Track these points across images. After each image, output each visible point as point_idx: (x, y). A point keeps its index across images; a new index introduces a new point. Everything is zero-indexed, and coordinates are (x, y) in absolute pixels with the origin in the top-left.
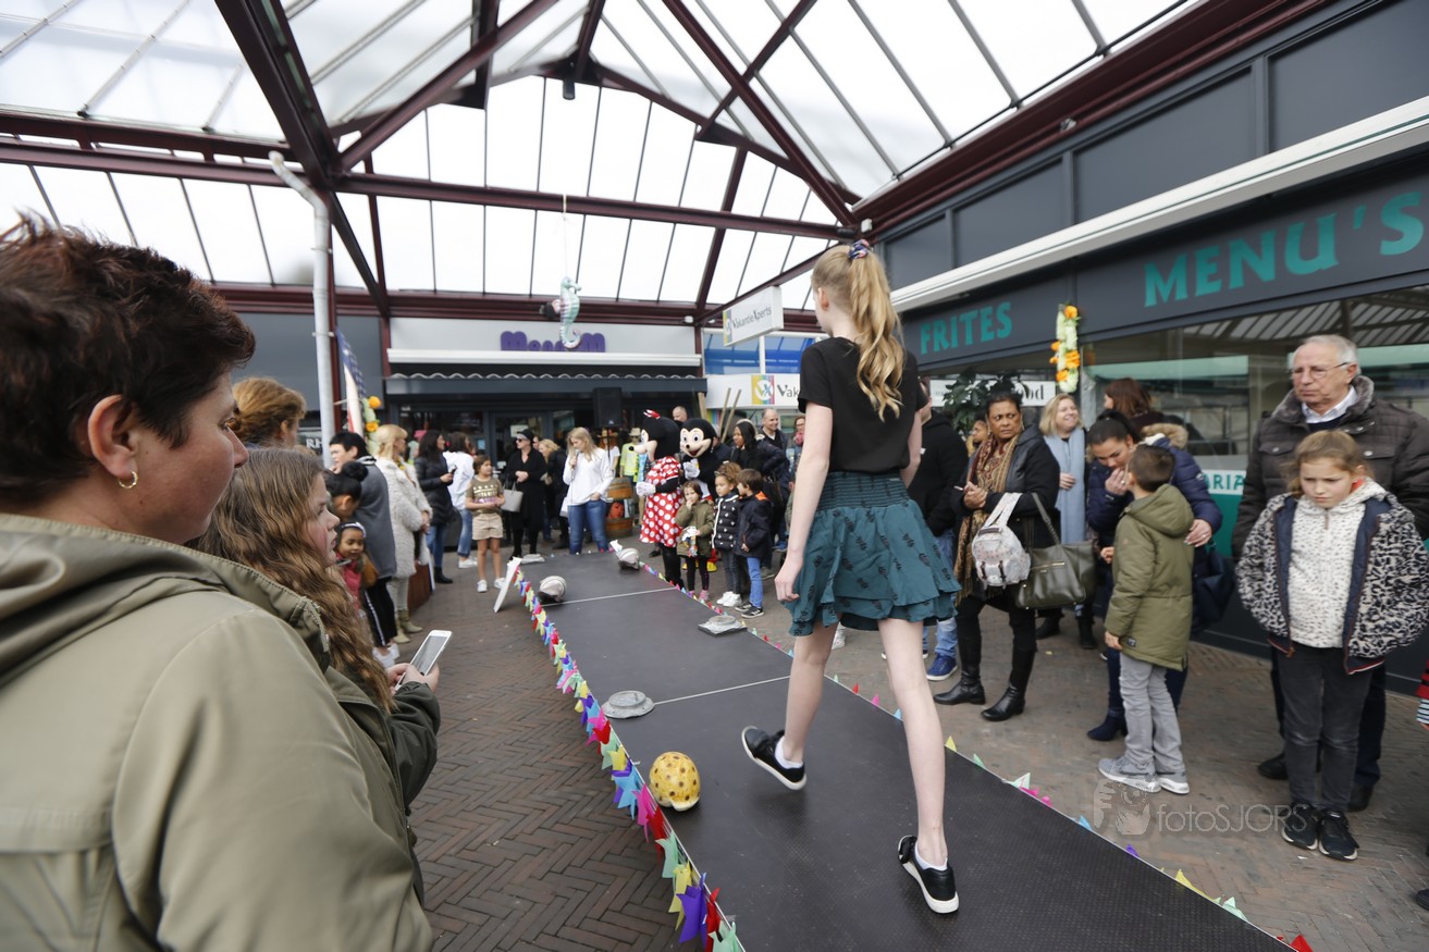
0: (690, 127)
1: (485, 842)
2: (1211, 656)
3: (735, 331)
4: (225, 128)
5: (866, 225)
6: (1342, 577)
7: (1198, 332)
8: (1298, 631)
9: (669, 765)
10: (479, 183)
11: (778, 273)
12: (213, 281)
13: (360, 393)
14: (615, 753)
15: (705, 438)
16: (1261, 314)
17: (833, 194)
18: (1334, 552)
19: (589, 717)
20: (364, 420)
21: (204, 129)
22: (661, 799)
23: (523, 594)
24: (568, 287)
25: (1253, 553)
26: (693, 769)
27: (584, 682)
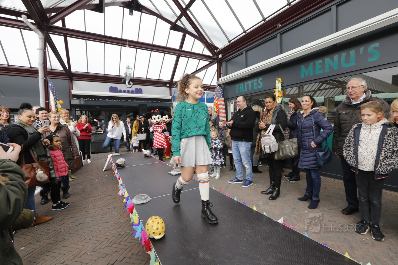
0: (168, 25)
1: (84, 253)
5: (220, 56)
6: (374, 148)
9: (153, 221)
11: (195, 70)
12: (9, 65)
14: (135, 217)
18: (372, 140)
19: (127, 204)
22: (149, 235)
26: (162, 222)
27: (127, 192)
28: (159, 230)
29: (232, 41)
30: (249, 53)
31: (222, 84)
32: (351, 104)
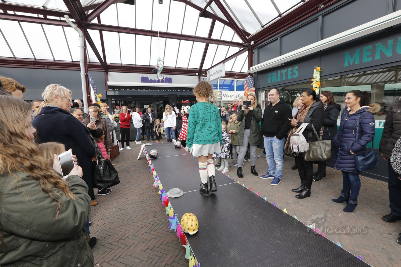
0: (198, 12)
3: (210, 78)
5: (252, 43)
9: (188, 218)
11: (224, 59)
12: (54, 60)
13: (95, 93)
14: (170, 210)
17: (242, 33)
19: (162, 196)
21: (43, 7)
22: (184, 230)
23: (145, 155)
24: (160, 61)
26: (196, 220)
27: (161, 185)
28: (193, 227)
29: (266, 27)
30: (284, 38)
31: (254, 73)
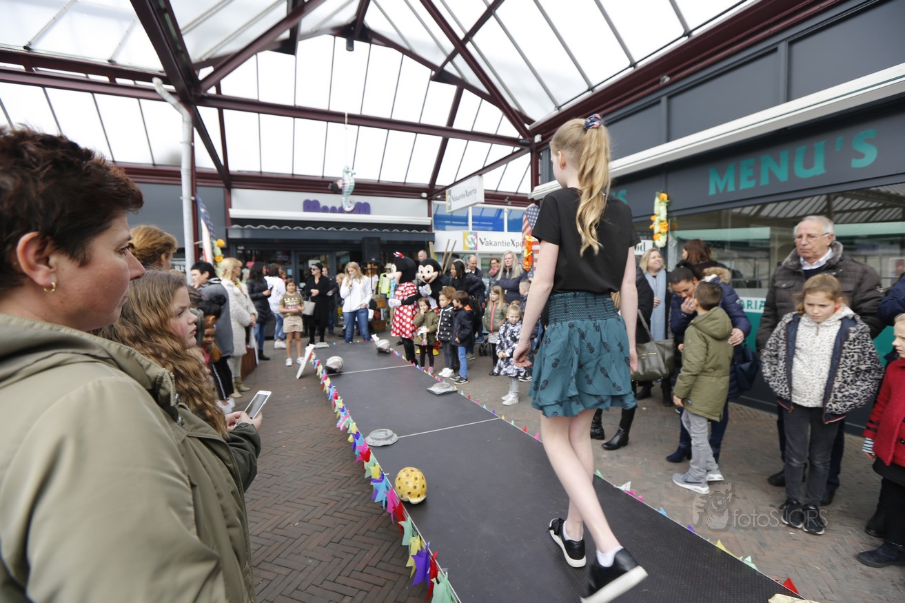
0: (428, 72)
1: (289, 523)
2: (742, 412)
3: (453, 203)
4: (123, 61)
5: (538, 138)
6: (825, 365)
7: (740, 213)
8: (796, 397)
9: (408, 475)
10: (291, 103)
11: (481, 167)
12: (114, 161)
13: (211, 237)
14: (373, 468)
15: (434, 271)
16: (779, 202)
17: (517, 118)
18: (821, 350)
19: (357, 445)
20: (214, 254)
21: (109, 61)
22: (402, 496)
23: (315, 368)
24: (347, 172)
25: (772, 348)
26: (422, 477)
27: (355, 423)
28: (417, 490)
29: (564, 108)
32: (799, 270)
